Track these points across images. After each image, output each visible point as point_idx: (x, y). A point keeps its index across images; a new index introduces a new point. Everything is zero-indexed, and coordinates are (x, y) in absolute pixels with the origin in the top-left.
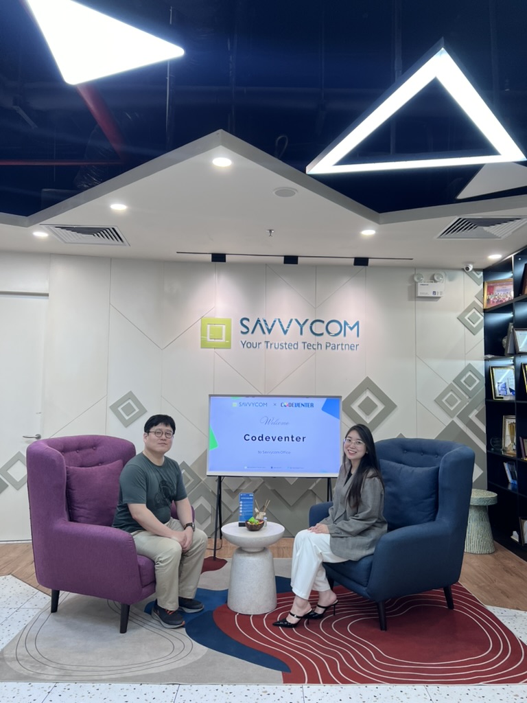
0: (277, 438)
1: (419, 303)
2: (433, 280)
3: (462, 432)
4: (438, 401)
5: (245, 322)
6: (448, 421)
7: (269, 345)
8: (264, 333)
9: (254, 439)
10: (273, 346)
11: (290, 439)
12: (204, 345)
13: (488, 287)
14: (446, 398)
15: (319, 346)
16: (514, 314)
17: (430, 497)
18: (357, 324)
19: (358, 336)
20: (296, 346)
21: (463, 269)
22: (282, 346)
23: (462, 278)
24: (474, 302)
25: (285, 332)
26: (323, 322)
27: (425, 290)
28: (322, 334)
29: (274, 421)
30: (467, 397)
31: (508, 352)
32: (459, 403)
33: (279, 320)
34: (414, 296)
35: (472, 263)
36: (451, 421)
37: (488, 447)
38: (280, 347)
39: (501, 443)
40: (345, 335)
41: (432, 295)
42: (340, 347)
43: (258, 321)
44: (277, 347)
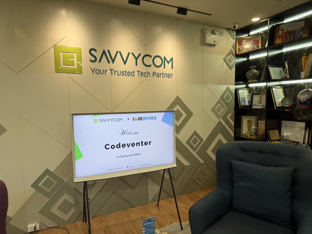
0: (131, 145)
2: (213, 33)
3: (224, 126)
4: (213, 110)
5: (93, 52)
7: (113, 72)
8: (109, 62)
9: (113, 147)
10: (116, 73)
11: (141, 144)
12: (58, 71)
13: (239, 41)
14: (216, 108)
15: (149, 75)
18: (172, 59)
19: (172, 68)
20: (133, 74)
22: (123, 73)
24: (231, 49)
25: (125, 63)
26: (151, 56)
28: (150, 66)
29: (128, 132)
30: (226, 107)
32: (222, 111)
33: (120, 53)
34: (204, 43)
36: (219, 121)
38: (121, 74)
39: (240, 131)
40: (164, 67)
42: (161, 75)
43: (104, 52)
44: (119, 74)
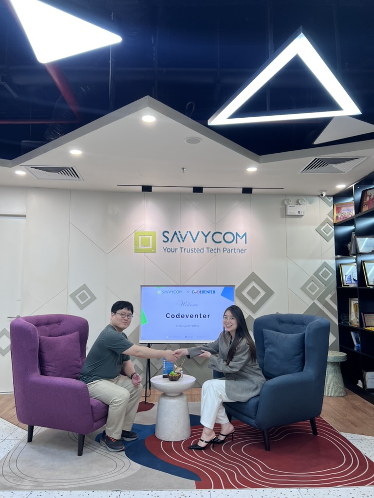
0: (189, 316)
1: (289, 219)
2: (298, 203)
3: (321, 309)
4: (303, 289)
5: (166, 234)
6: (310, 302)
7: (183, 250)
8: (179, 241)
9: (173, 316)
10: (186, 250)
11: (199, 316)
12: (137, 251)
13: (337, 208)
14: (309, 286)
15: (219, 250)
16: (355, 227)
17: (299, 355)
18: (245, 234)
19: (246, 243)
20: (202, 251)
21: (319, 196)
22: (192, 251)
23: (318, 202)
24: (327, 218)
25: (194, 241)
26: (221, 233)
27: (292, 210)
28: (220, 242)
29: (187, 304)
30: (324, 286)
31: (352, 253)
32: (319, 290)
33: (190, 232)
34: (285, 215)
35: (325, 191)
36: (312, 302)
37: (339, 321)
38: (191, 251)
39: (348, 318)
40: (237, 242)
41: (297, 214)
42: (233, 251)
43: (175, 233)
44: (188, 251)
